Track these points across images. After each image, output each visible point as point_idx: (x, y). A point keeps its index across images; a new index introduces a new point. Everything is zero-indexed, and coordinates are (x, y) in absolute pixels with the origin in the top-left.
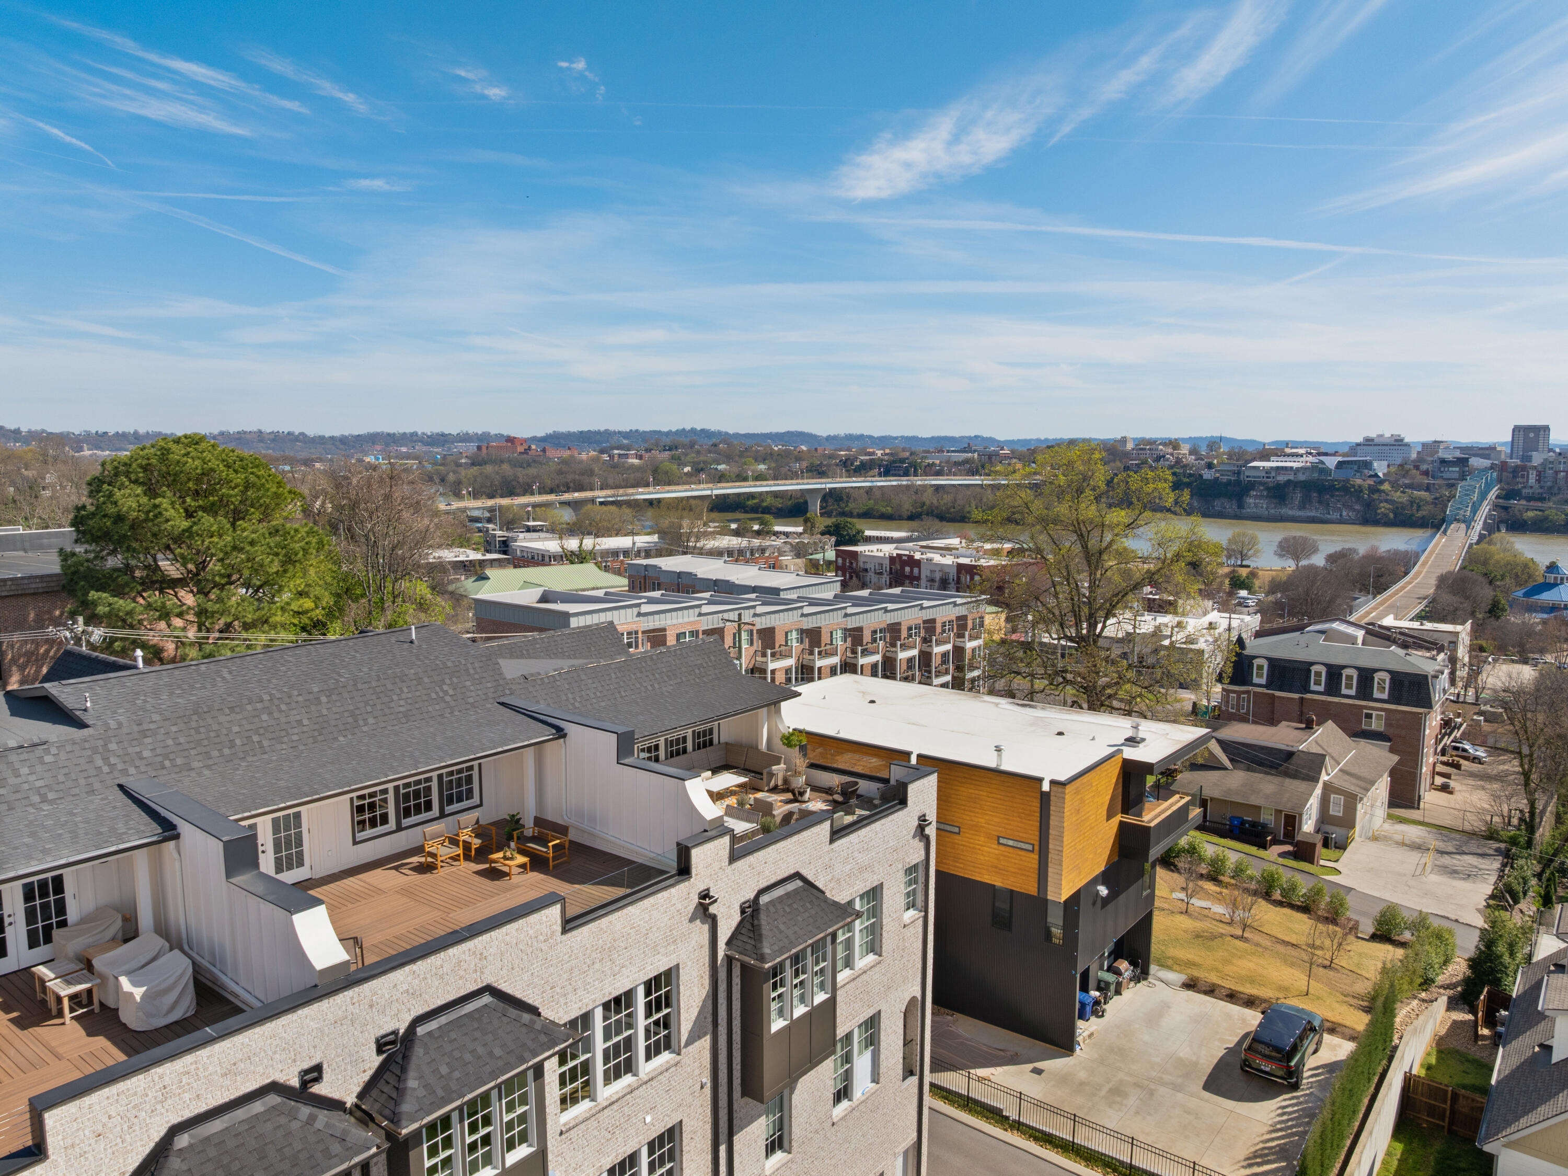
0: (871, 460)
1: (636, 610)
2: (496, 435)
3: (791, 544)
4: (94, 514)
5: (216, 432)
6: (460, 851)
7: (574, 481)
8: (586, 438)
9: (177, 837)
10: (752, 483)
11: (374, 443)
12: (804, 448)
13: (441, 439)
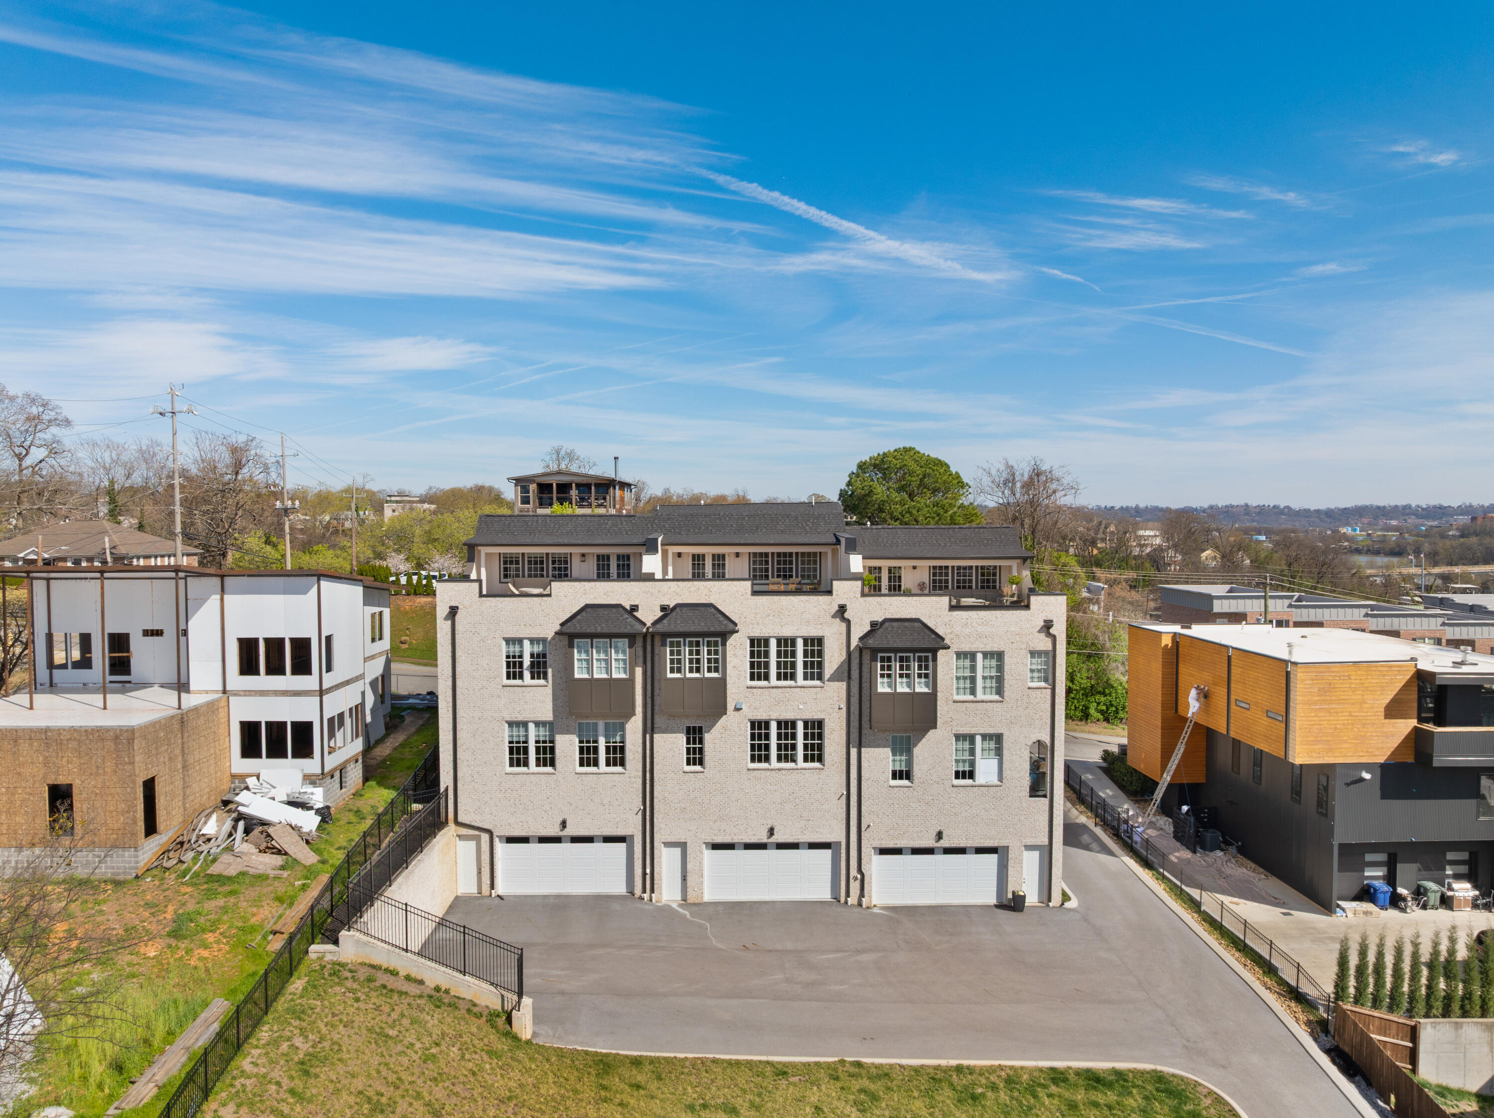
5: (1206, 506)
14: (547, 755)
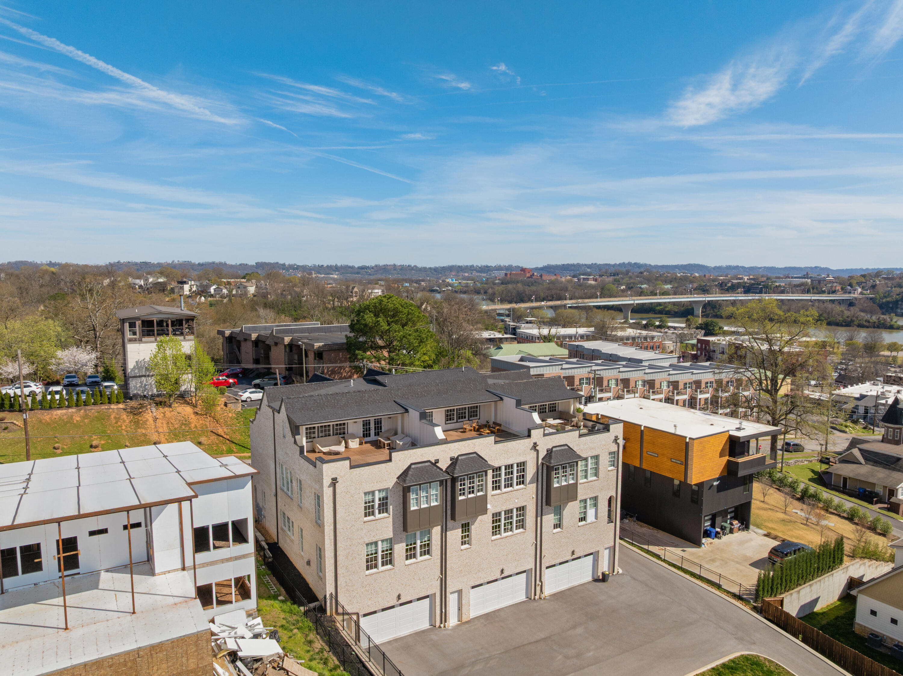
0: (738, 283)
1: (560, 367)
2: (516, 267)
3: (676, 334)
4: (356, 324)
5: (373, 265)
6: (473, 428)
7: (556, 294)
8: (565, 268)
9: (408, 412)
10: (658, 297)
11: (451, 271)
12: (697, 275)
13: (486, 269)
14: (388, 559)
